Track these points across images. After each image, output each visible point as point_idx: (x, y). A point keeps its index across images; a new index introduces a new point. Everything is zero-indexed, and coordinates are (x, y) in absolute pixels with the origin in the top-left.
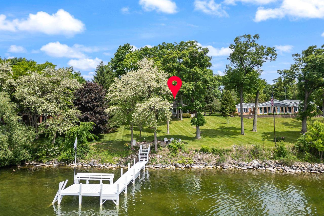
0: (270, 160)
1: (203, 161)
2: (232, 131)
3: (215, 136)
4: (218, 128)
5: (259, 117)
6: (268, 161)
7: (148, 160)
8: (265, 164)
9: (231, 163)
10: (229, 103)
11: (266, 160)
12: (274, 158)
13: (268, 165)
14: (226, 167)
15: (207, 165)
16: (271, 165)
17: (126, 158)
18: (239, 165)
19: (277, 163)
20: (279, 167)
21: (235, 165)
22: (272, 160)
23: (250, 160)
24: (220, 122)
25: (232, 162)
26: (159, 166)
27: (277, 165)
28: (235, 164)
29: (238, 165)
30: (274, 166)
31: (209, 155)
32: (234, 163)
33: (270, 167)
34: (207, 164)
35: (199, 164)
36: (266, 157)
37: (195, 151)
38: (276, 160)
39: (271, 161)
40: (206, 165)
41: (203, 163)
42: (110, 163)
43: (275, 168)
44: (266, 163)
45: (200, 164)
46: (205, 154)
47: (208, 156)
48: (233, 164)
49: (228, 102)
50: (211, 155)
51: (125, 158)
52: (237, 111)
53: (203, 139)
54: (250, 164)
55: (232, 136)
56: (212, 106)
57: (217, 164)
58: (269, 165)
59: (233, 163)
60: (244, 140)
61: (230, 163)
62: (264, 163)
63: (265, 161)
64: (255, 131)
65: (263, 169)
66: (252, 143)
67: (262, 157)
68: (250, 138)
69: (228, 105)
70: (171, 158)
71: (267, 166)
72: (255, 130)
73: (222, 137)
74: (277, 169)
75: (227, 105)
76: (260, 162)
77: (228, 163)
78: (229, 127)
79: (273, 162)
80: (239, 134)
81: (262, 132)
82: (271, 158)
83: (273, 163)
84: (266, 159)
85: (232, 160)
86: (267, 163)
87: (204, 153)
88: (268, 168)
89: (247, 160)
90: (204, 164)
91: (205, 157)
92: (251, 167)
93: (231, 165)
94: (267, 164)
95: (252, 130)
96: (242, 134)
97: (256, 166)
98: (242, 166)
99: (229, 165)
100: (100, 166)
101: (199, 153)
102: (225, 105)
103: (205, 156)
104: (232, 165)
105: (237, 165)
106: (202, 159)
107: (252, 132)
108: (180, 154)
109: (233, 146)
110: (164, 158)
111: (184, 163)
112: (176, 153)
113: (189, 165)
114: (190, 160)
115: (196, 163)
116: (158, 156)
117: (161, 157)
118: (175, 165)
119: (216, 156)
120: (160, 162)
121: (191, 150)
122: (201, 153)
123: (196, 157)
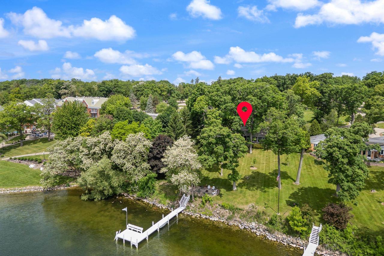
1: (219, 216)
7: (185, 206)
8: (258, 227)
14: (230, 223)
16: (260, 229)
17: (174, 202)
19: (265, 229)
20: (265, 232)
30: (262, 231)
32: (239, 221)
33: (259, 231)
34: (220, 218)
35: (216, 216)
46: (224, 209)
50: (227, 211)
53: (237, 190)
54: (249, 224)
57: (227, 219)
61: (236, 220)
70: (199, 208)
76: (256, 225)
77: (234, 220)
89: (250, 220)
98: (242, 225)
99: (235, 222)
101: (220, 208)
103: (223, 211)
104: (237, 222)
105: (240, 223)
106: (219, 213)
108: (207, 206)
109: (250, 205)
110: (195, 207)
111: (206, 215)
112: (204, 205)
113: (208, 217)
114: (210, 213)
115: (214, 216)
116: (193, 205)
117: (194, 206)
118: (200, 215)
119: (230, 213)
120: (192, 210)
121: (216, 204)
122: (222, 207)
123: (216, 211)
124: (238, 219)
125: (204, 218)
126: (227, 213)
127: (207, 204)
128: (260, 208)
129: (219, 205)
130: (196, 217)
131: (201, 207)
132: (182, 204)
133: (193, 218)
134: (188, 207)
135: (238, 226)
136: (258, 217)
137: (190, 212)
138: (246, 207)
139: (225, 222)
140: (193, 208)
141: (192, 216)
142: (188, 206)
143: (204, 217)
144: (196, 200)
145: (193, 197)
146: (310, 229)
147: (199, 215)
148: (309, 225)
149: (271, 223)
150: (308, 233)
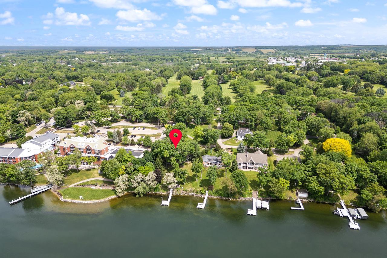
35: (182, 193)
109: (190, 188)
126: (185, 192)
128: (194, 189)
136: (193, 191)
138: (190, 189)
143: (179, 194)
146: (206, 192)
148: (205, 191)
149: (197, 192)
150: (205, 193)
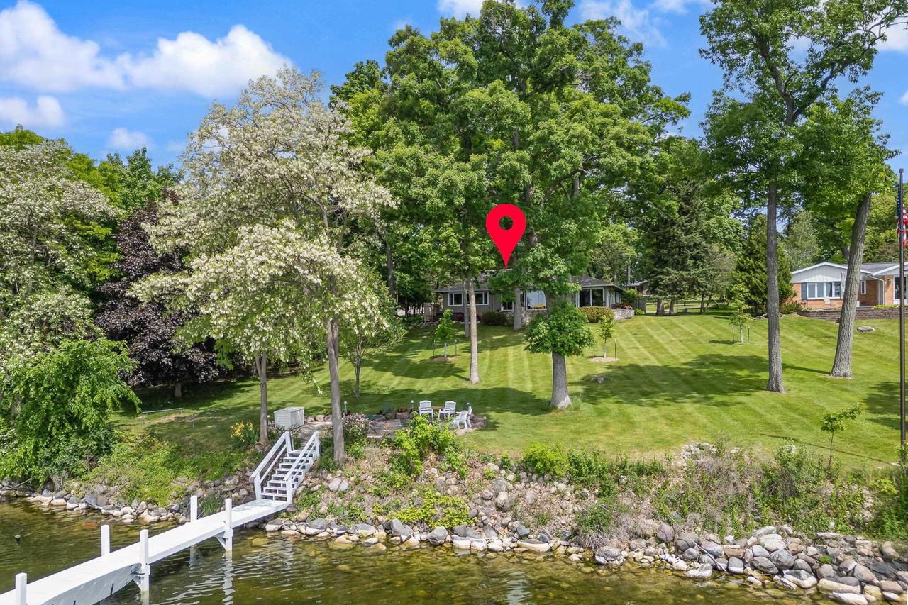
0: (850, 538)
1: (515, 518)
2: (738, 373)
3: (645, 394)
4: (689, 360)
5: (888, 318)
6: (836, 539)
7: (289, 496)
8: (821, 556)
9: (645, 537)
10: (761, 263)
11: (830, 534)
12: (876, 528)
13: (832, 563)
14: (606, 555)
15: (527, 536)
16: (851, 564)
17: (217, 482)
18: (680, 551)
19: (888, 559)
20: (897, 579)
21: (664, 545)
22: (860, 539)
23: (745, 523)
24: (713, 337)
25: (649, 532)
26: (315, 527)
27: (889, 568)
28: (661, 541)
29: (678, 548)
30: (868, 575)
31: (553, 490)
32: (660, 535)
33: (844, 578)
34: (527, 531)
35: (493, 527)
36: (837, 516)
37: (497, 468)
38: (886, 539)
39: (853, 544)
40: (521, 538)
41: (510, 524)
42: (148, 502)
43: (874, 584)
44: (827, 553)
45: (499, 529)
46: (537, 479)
47: (544, 495)
48: (652, 540)
49: (756, 259)
50: (562, 486)
51: (212, 484)
52: (795, 295)
53: (577, 409)
54: (738, 546)
55: (719, 398)
56: (699, 280)
57: (574, 536)
58: (839, 562)
59: (654, 535)
60: (762, 416)
61: (639, 532)
62: (812, 550)
63: (821, 538)
64: (845, 376)
65: (799, 586)
66: (795, 434)
67: (812, 513)
68: (795, 410)
69: (759, 271)
70: (379, 495)
71: (827, 569)
72: (842, 373)
73: (674, 400)
74: (882, 590)
75: (755, 272)
76: (794, 543)
77: (624, 536)
78: (735, 358)
79: (866, 545)
80: (758, 389)
81: (876, 381)
82: (858, 525)
83: (862, 555)
84: (832, 524)
85: (651, 522)
86: (830, 551)
87: (535, 477)
88: (829, 578)
89: (730, 521)
90: (516, 532)
91: (530, 496)
92: (737, 567)
93: (643, 542)
94: (828, 559)
95: (830, 373)
96: (772, 390)
97: (769, 563)
98: (691, 554)
99: (634, 543)
100: (111, 512)
101: (511, 477)
102: (745, 270)
103: (532, 492)
104: (648, 545)
105: (673, 549)
106: (511, 508)
107: (825, 381)
108: (427, 477)
110: (354, 493)
111: (425, 523)
112: (409, 471)
113: (440, 532)
114: (452, 510)
115: (483, 525)
116: (336, 483)
117: (345, 486)
118: (388, 528)
119: (583, 497)
120: (332, 509)
121: (485, 461)
122: (523, 475)
123: (488, 493)
124: (650, 525)
125: (414, 541)
126: (563, 501)
127: (429, 469)
129: (504, 465)
130: (358, 543)
131: (390, 484)
132: (273, 488)
133: (344, 547)
134: (306, 498)
135: (660, 565)
137: (319, 522)
139: (561, 550)
140: (342, 494)
141: (331, 538)
142: (309, 491)
143: (415, 538)
144: (357, 455)
145: (340, 445)
147: (381, 533)
